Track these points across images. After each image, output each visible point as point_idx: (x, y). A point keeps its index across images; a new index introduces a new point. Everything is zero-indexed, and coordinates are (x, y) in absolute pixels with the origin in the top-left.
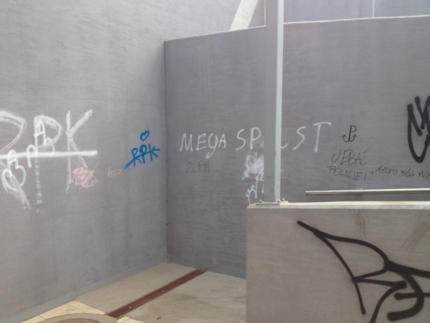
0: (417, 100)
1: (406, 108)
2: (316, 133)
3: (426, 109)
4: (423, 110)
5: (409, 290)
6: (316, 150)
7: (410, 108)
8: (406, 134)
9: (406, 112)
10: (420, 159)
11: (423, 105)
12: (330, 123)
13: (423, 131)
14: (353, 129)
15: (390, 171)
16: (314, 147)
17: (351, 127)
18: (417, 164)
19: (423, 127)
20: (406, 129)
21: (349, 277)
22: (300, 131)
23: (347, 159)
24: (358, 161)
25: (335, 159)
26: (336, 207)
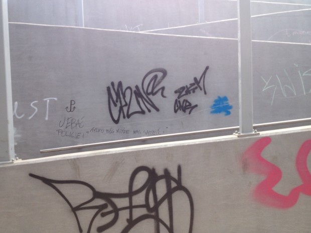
0: (113, 84)
1: (106, 89)
2: (46, 106)
3: (118, 90)
4: (116, 91)
5: (110, 208)
6: (47, 119)
7: (108, 89)
8: (108, 106)
9: (106, 91)
10: (117, 122)
11: (116, 88)
12: (56, 99)
13: (117, 103)
14: (73, 103)
15: (99, 130)
16: (45, 116)
17: (71, 101)
18: (115, 125)
19: (117, 101)
20: (108, 103)
21: (70, 208)
22: (34, 104)
23: (70, 124)
24: (78, 125)
25: (61, 124)
26: (58, 159)
